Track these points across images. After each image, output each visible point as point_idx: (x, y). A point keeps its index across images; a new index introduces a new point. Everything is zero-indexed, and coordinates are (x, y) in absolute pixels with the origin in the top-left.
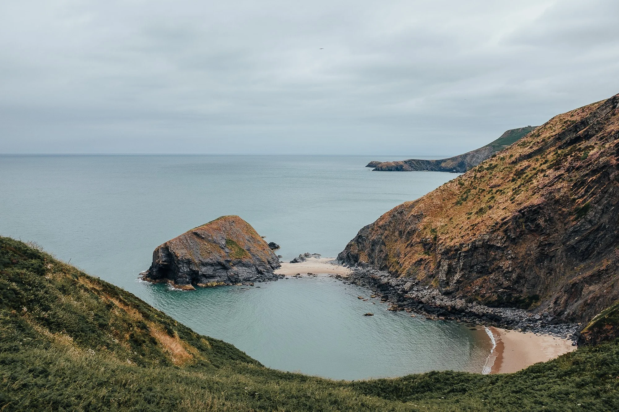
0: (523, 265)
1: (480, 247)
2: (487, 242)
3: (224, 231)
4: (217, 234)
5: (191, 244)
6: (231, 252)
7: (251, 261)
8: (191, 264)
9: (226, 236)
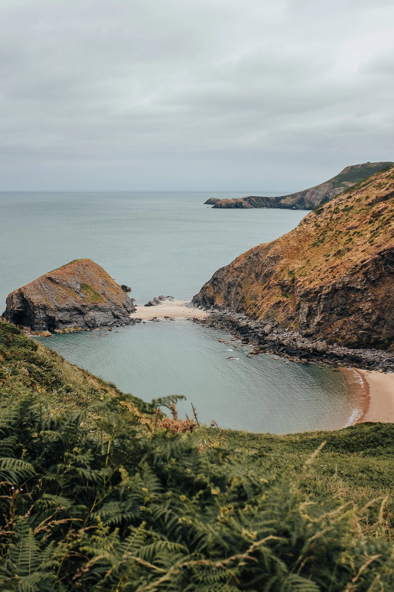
0: (382, 307)
1: (340, 290)
2: (347, 284)
3: (78, 275)
4: (71, 279)
5: (46, 289)
6: (87, 297)
7: (107, 305)
8: (47, 310)
9: (80, 281)
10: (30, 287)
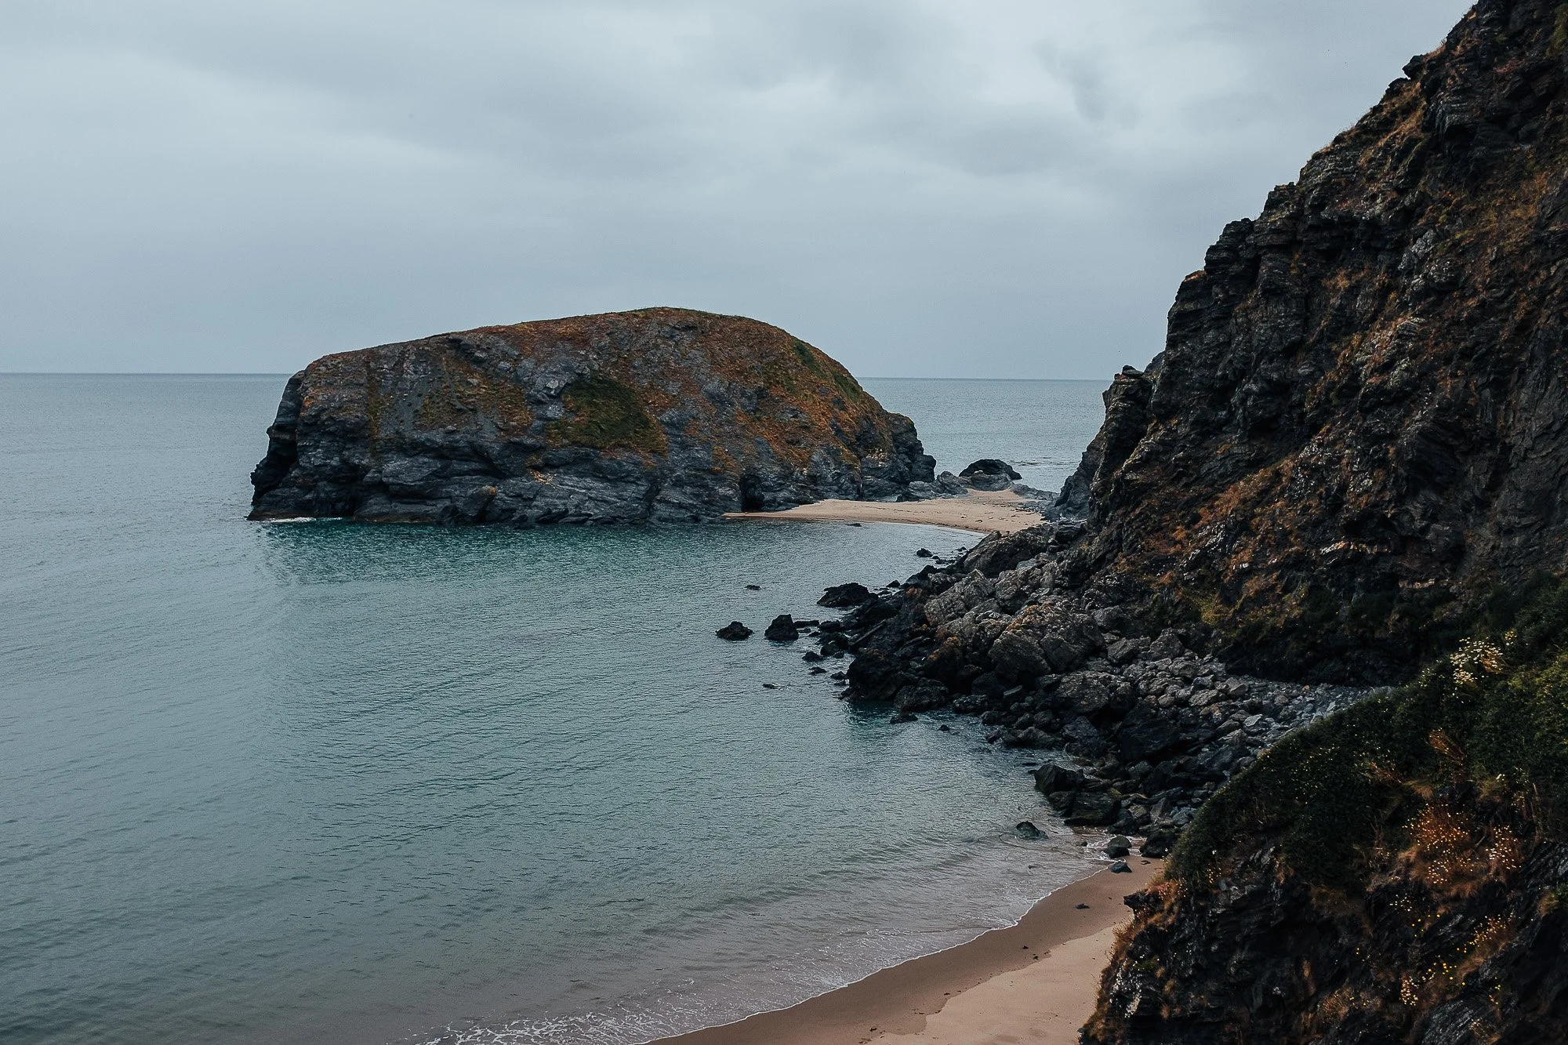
3: (601, 349)
4: (551, 354)
5: (410, 374)
6: (569, 420)
7: (652, 461)
8: (354, 440)
9: (596, 367)
10: (345, 361)
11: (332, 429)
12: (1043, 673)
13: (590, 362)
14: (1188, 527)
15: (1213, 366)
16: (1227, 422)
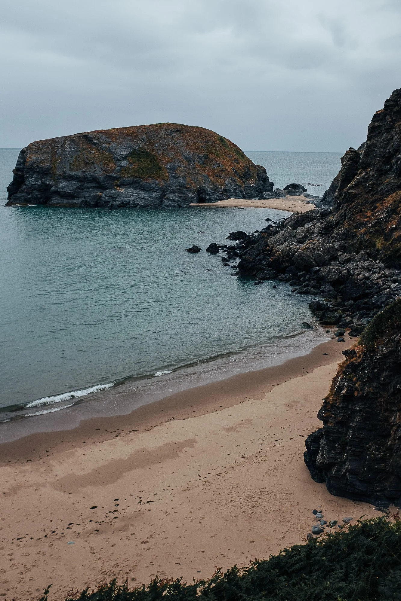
3: (143, 139)
4: (123, 141)
5: (68, 149)
6: (130, 167)
7: (163, 183)
8: (46, 175)
9: (141, 146)
10: (43, 144)
11: (38, 170)
12: (313, 266)
13: (138, 144)
14: (372, 211)
15: (385, 148)
16: (390, 170)
